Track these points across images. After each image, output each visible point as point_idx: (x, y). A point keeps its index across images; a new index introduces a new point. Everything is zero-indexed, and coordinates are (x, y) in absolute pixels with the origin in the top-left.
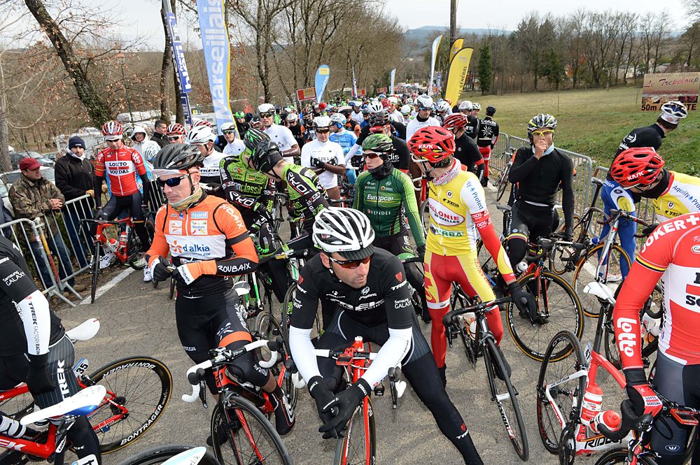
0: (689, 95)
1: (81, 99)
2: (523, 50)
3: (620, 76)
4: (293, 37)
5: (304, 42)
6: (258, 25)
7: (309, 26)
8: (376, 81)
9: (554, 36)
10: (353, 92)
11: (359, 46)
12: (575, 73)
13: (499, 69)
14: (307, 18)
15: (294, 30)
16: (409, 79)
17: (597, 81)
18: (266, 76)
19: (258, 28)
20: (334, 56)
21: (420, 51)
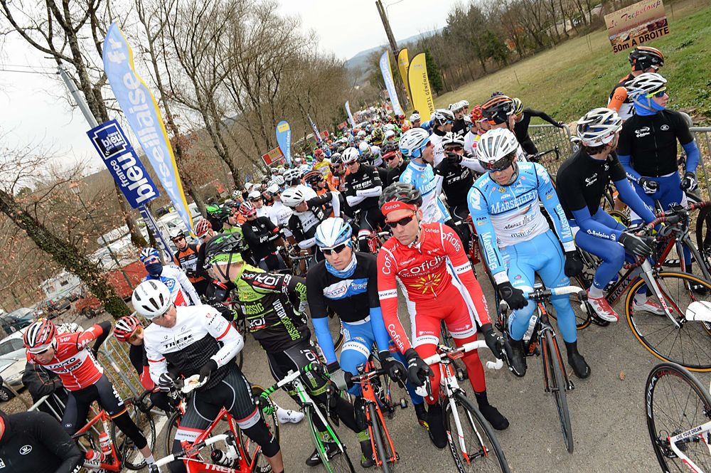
0: (657, 21)
1: (40, 247)
2: (460, 41)
3: (561, 32)
4: (240, 107)
5: (252, 107)
6: (201, 107)
7: (252, 89)
8: (334, 119)
9: (484, 17)
10: (317, 137)
11: (306, 92)
12: (517, 45)
13: (445, 67)
14: (248, 83)
15: (239, 99)
16: (363, 106)
17: (540, 44)
18: (227, 153)
19: (202, 110)
20: (286, 110)
21: (365, 76)
